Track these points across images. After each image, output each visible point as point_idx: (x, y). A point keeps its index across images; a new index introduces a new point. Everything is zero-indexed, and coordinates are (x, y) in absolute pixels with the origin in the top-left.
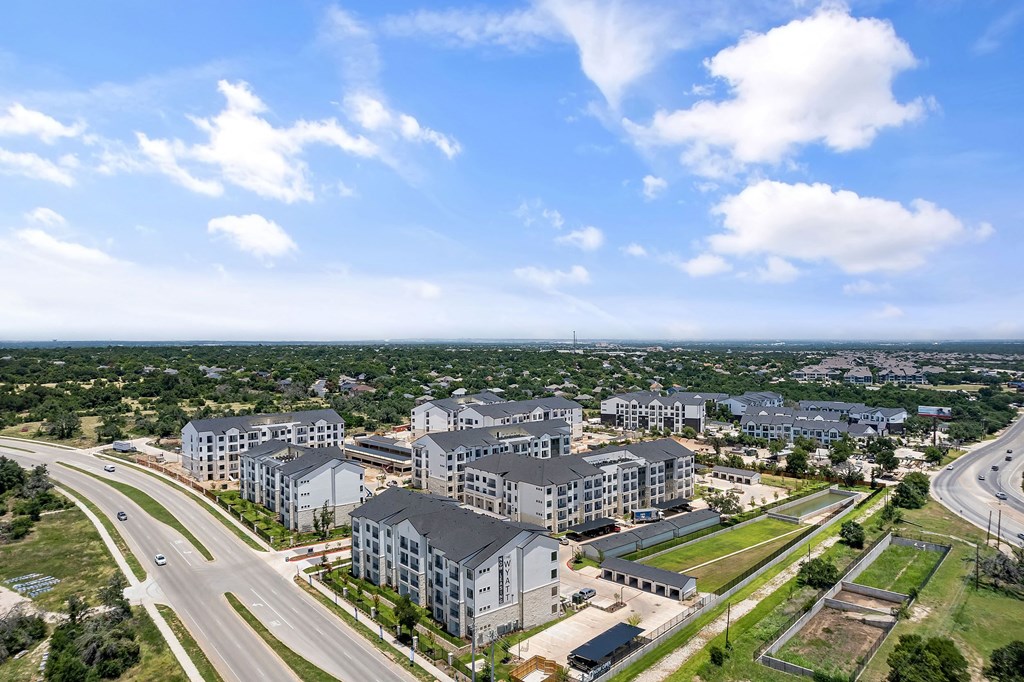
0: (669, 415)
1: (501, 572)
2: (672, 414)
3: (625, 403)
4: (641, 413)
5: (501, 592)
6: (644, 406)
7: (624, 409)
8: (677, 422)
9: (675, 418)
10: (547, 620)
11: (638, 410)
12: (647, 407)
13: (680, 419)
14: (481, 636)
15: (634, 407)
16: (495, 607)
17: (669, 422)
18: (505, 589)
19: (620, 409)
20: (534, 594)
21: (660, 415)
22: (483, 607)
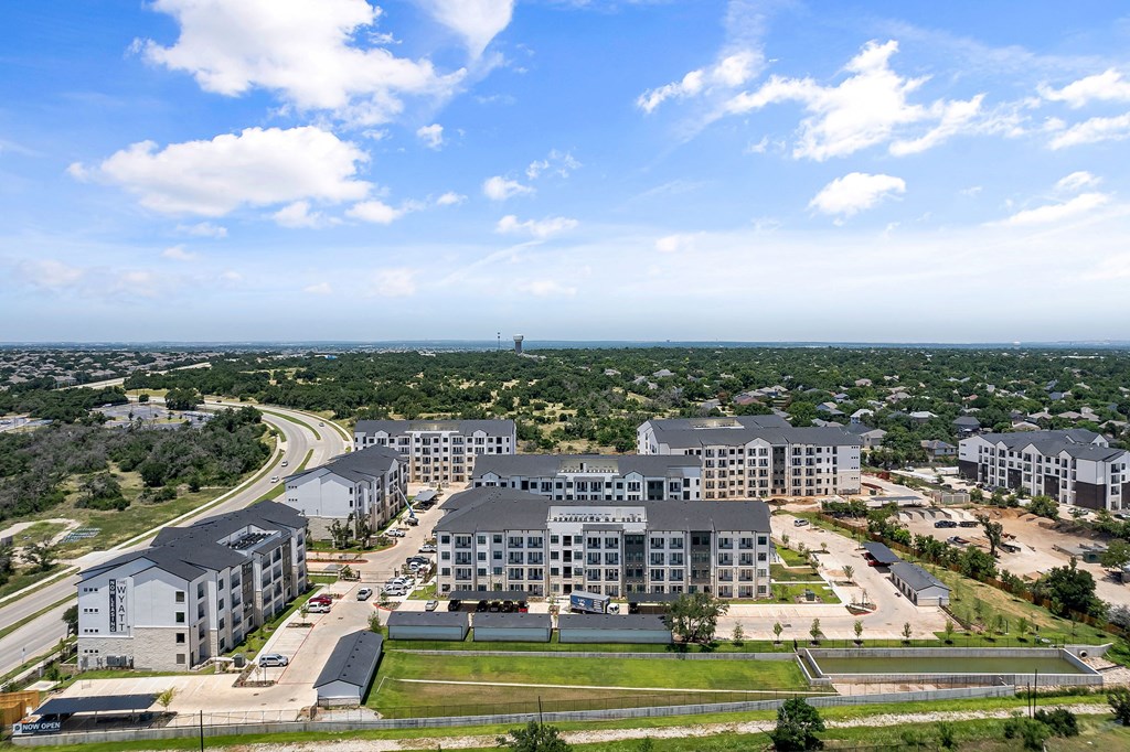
0: (1053, 474)
1: (113, 597)
2: (1057, 472)
3: (990, 445)
4: (1011, 464)
5: (113, 620)
6: (1016, 454)
7: (988, 455)
8: (1065, 487)
9: (1061, 479)
10: (169, 669)
11: (1008, 459)
12: (1020, 456)
13: (1069, 480)
14: (86, 659)
15: (1002, 453)
16: (105, 633)
17: (1052, 485)
18: (118, 618)
19: (985, 455)
20: (149, 633)
21: (1039, 471)
22: (89, 629)
